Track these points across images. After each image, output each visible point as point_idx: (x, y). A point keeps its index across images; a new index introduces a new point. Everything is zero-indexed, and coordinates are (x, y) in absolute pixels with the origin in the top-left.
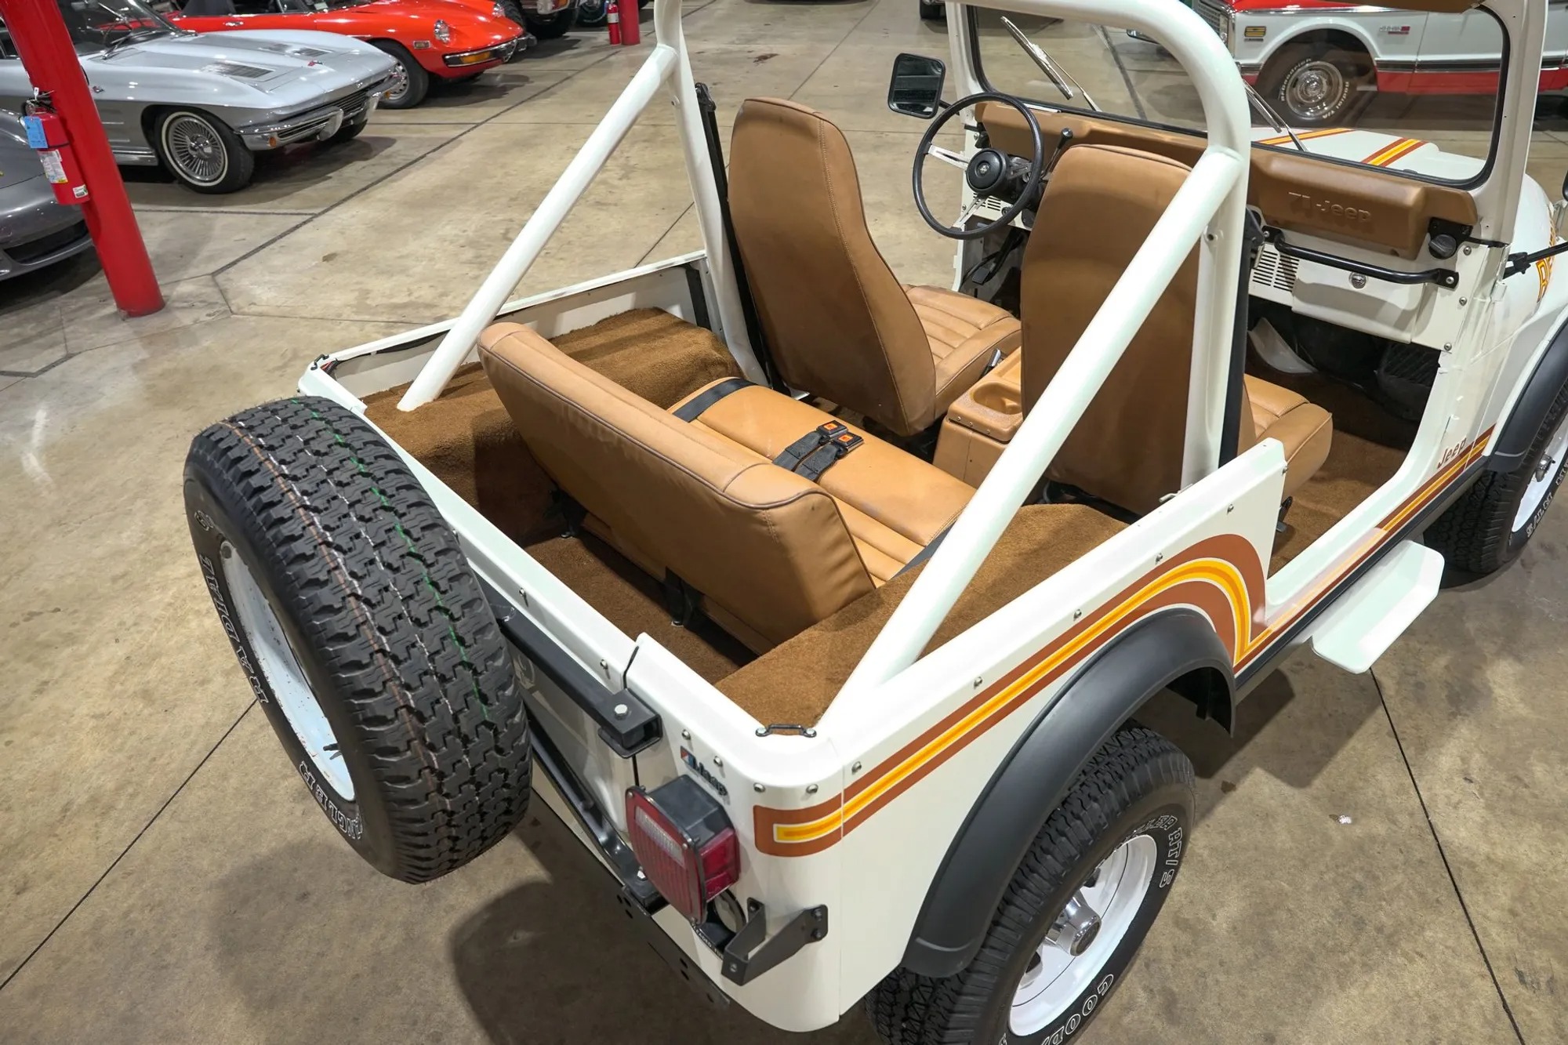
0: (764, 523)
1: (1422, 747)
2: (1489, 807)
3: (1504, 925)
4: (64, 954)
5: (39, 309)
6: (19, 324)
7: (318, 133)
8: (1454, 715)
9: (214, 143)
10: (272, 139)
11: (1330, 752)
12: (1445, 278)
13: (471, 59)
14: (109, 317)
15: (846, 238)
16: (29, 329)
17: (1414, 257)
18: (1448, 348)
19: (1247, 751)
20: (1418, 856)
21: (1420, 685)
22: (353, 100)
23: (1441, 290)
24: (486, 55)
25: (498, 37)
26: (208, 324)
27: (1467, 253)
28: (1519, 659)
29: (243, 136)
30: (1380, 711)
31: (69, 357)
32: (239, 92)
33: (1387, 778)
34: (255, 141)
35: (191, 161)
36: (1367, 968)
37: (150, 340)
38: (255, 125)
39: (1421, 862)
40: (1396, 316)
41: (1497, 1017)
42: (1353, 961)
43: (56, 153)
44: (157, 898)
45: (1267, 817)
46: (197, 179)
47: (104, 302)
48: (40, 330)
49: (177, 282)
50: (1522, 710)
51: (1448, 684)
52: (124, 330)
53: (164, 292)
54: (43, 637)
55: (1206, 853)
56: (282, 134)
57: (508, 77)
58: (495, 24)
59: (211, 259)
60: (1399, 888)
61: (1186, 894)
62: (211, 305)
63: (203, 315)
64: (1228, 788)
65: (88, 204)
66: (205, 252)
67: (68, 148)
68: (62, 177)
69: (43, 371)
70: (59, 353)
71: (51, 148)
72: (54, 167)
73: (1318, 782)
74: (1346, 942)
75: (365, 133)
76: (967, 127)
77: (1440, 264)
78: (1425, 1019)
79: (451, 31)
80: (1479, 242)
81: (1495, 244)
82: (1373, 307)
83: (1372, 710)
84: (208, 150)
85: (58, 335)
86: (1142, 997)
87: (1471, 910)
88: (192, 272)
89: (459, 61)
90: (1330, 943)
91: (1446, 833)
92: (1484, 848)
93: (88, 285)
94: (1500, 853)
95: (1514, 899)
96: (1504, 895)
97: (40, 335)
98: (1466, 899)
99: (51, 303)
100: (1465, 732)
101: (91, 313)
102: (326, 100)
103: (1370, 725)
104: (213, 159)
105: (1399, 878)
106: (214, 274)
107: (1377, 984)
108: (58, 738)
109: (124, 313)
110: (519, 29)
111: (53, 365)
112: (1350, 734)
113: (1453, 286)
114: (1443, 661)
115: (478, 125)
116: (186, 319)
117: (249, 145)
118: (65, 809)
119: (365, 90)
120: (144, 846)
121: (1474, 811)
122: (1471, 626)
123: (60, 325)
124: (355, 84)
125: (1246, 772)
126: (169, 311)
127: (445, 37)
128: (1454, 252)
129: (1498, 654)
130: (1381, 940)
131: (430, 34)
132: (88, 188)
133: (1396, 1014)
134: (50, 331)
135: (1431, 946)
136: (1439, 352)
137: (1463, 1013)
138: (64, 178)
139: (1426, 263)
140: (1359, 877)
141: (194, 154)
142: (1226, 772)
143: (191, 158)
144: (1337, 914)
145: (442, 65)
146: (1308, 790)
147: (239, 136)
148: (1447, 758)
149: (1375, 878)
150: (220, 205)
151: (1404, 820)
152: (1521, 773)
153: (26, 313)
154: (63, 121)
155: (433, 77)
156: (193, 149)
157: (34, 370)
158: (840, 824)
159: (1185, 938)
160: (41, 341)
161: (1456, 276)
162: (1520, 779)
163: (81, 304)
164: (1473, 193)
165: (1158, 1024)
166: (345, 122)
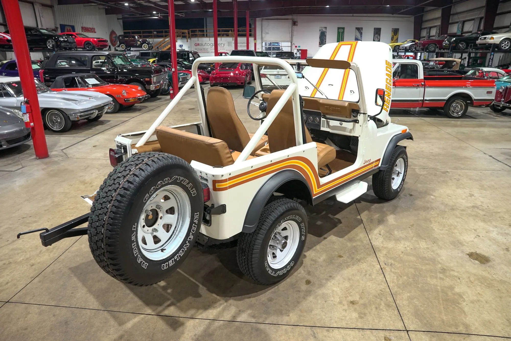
0: (214, 146)
1: (371, 230)
2: (384, 239)
3: (384, 257)
4: (45, 275)
5: (12, 158)
6: (6, 161)
7: (90, 117)
8: (379, 224)
9: (61, 119)
10: (78, 117)
11: (349, 232)
12: (356, 121)
13: (133, 100)
14: (33, 159)
15: (231, 114)
16: (10, 162)
17: (350, 118)
18: (360, 136)
19: (330, 232)
20: (367, 247)
21: (371, 220)
22: (100, 108)
23: (357, 124)
24: (136, 99)
25: (139, 95)
26: (62, 160)
27: (359, 116)
28: (395, 214)
29: (70, 117)
30: (362, 224)
31: (23, 167)
32: (70, 105)
33: (362, 235)
34: (72, 118)
35: (53, 123)
36: (353, 265)
37: (46, 164)
38: (74, 114)
39: (368, 248)
40: (349, 130)
41: (379, 270)
42: (350, 264)
43: (28, 114)
44: (67, 266)
45: (334, 243)
46: (55, 129)
47: (31, 156)
48: (13, 162)
49: (52, 151)
50: (394, 223)
51: (378, 219)
52: (38, 162)
53: (49, 153)
54: (28, 222)
55: (319, 249)
56: (81, 116)
57: (141, 106)
58: (138, 92)
59: (61, 146)
60: (362, 252)
61: (314, 256)
62: (62, 156)
63: (61, 158)
64: (325, 238)
65: (33, 128)
66: (59, 145)
67: (31, 113)
68: (28, 120)
69: (16, 170)
70: (20, 167)
71: (27, 113)
72: (26, 118)
73: (346, 237)
74: (349, 261)
75: (101, 119)
76: (260, 100)
77: (355, 119)
78: (364, 272)
79: (127, 93)
80: (361, 113)
81: (364, 114)
82: (344, 129)
83: (360, 224)
84: (59, 120)
85: (19, 163)
86: (303, 272)
87: (377, 255)
88: (56, 149)
89: (129, 100)
90: (346, 262)
91: (374, 243)
92: (382, 245)
93: (25, 152)
94: (385, 246)
95: (387, 253)
96: (384, 252)
97: (14, 163)
98: (376, 253)
99: (15, 156)
100: (381, 227)
101: (28, 158)
102: (94, 108)
103: (359, 227)
104: (60, 123)
105: (362, 251)
106: (62, 150)
107: (355, 267)
108: (36, 239)
109: (38, 158)
110: (146, 93)
111: (19, 169)
112: (355, 228)
113: (358, 123)
114: (378, 215)
115: (134, 117)
116: (56, 159)
117: (71, 119)
118: (40, 252)
119: (103, 106)
120: (62, 257)
121: (381, 239)
122: (385, 209)
123: (19, 161)
124: (101, 105)
125: (330, 236)
126: (51, 157)
127: (125, 94)
128: (357, 116)
129: (391, 214)
130: (357, 261)
131: (121, 93)
132: (34, 124)
133: (358, 271)
134: (16, 162)
135: (368, 261)
136: (358, 137)
137: (372, 270)
138: (29, 121)
139: (353, 118)
140: (353, 251)
141: (55, 121)
142: (325, 236)
143: (54, 122)
144: (348, 257)
145: (124, 102)
146: (344, 238)
147: (68, 116)
148: (376, 231)
149: (357, 251)
150: (61, 135)
151: (365, 242)
152: (392, 233)
153: (9, 158)
154: (31, 106)
155: (121, 105)
156: (55, 120)
157: (13, 170)
158: (228, 186)
159: (313, 262)
160: (14, 164)
161: (358, 120)
162: (391, 234)
163: (24, 156)
164: (358, 104)
165: (306, 276)
166: (98, 114)
